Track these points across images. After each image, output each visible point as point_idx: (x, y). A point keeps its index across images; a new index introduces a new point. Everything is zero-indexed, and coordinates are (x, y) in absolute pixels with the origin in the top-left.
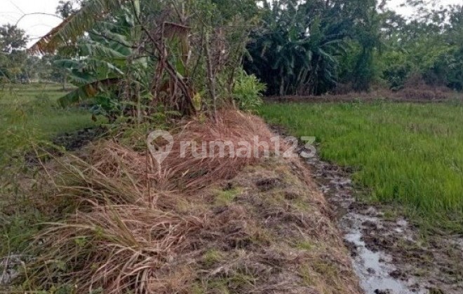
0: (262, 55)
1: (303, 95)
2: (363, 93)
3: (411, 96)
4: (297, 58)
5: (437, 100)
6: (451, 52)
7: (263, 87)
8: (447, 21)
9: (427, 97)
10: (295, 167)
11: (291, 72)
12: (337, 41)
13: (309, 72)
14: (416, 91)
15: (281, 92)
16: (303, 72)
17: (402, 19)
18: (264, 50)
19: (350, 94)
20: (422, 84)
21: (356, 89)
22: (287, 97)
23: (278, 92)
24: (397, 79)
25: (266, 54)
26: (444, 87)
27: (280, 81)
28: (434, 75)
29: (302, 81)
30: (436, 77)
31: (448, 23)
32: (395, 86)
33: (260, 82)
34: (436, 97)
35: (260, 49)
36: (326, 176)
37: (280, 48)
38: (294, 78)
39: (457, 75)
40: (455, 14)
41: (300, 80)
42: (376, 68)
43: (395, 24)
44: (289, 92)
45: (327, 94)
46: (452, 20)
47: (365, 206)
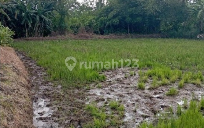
0: (16, 18)
1: (37, 37)
2: (63, 36)
3: (81, 36)
4: (33, 19)
5: (91, 39)
6: (94, 19)
7: (13, 33)
8: (95, 5)
9: (87, 37)
10: (14, 69)
11: (30, 26)
12: (50, 12)
13: (39, 26)
14: (83, 35)
15: (26, 36)
16: (36, 26)
17: (79, 3)
18: (16, 15)
19: (58, 36)
20: (85, 32)
21: (60, 34)
22: (30, 38)
23: (25, 36)
24: (76, 30)
25: (18, 17)
26: (93, 33)
27: (26, 30)
28: (89, 28)
29: (36, 30)
30: (90, 29)
31: (95, 6)
32: (75, 33)
33: (11, 31)
34: (90, 37)
35: (14, 14)
36: (37, 72)
37: (23, 14)
38: (32, 29)
39: (97, 28)
40: (97, 2)
41: (35, 30)
42: (67, 24)
43: (77, 6)
44: (31, 36)
45: (48, 36)
46: (97, 5)
47: (48, 82)
